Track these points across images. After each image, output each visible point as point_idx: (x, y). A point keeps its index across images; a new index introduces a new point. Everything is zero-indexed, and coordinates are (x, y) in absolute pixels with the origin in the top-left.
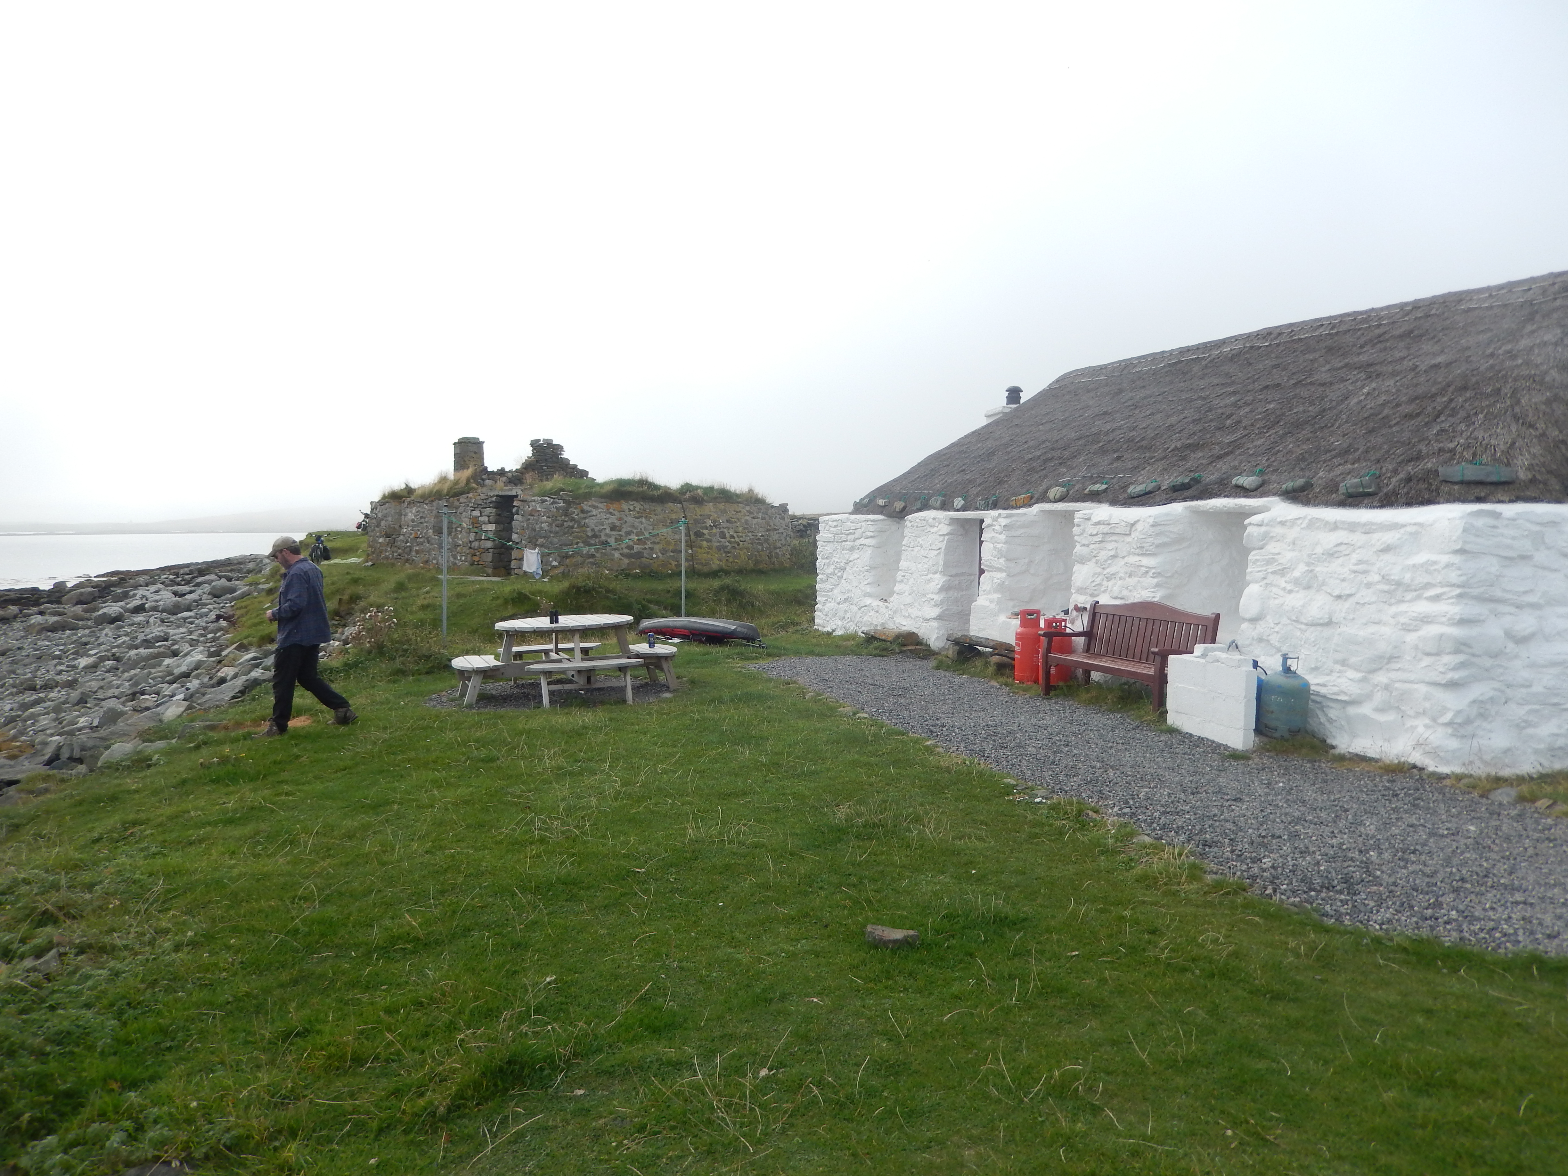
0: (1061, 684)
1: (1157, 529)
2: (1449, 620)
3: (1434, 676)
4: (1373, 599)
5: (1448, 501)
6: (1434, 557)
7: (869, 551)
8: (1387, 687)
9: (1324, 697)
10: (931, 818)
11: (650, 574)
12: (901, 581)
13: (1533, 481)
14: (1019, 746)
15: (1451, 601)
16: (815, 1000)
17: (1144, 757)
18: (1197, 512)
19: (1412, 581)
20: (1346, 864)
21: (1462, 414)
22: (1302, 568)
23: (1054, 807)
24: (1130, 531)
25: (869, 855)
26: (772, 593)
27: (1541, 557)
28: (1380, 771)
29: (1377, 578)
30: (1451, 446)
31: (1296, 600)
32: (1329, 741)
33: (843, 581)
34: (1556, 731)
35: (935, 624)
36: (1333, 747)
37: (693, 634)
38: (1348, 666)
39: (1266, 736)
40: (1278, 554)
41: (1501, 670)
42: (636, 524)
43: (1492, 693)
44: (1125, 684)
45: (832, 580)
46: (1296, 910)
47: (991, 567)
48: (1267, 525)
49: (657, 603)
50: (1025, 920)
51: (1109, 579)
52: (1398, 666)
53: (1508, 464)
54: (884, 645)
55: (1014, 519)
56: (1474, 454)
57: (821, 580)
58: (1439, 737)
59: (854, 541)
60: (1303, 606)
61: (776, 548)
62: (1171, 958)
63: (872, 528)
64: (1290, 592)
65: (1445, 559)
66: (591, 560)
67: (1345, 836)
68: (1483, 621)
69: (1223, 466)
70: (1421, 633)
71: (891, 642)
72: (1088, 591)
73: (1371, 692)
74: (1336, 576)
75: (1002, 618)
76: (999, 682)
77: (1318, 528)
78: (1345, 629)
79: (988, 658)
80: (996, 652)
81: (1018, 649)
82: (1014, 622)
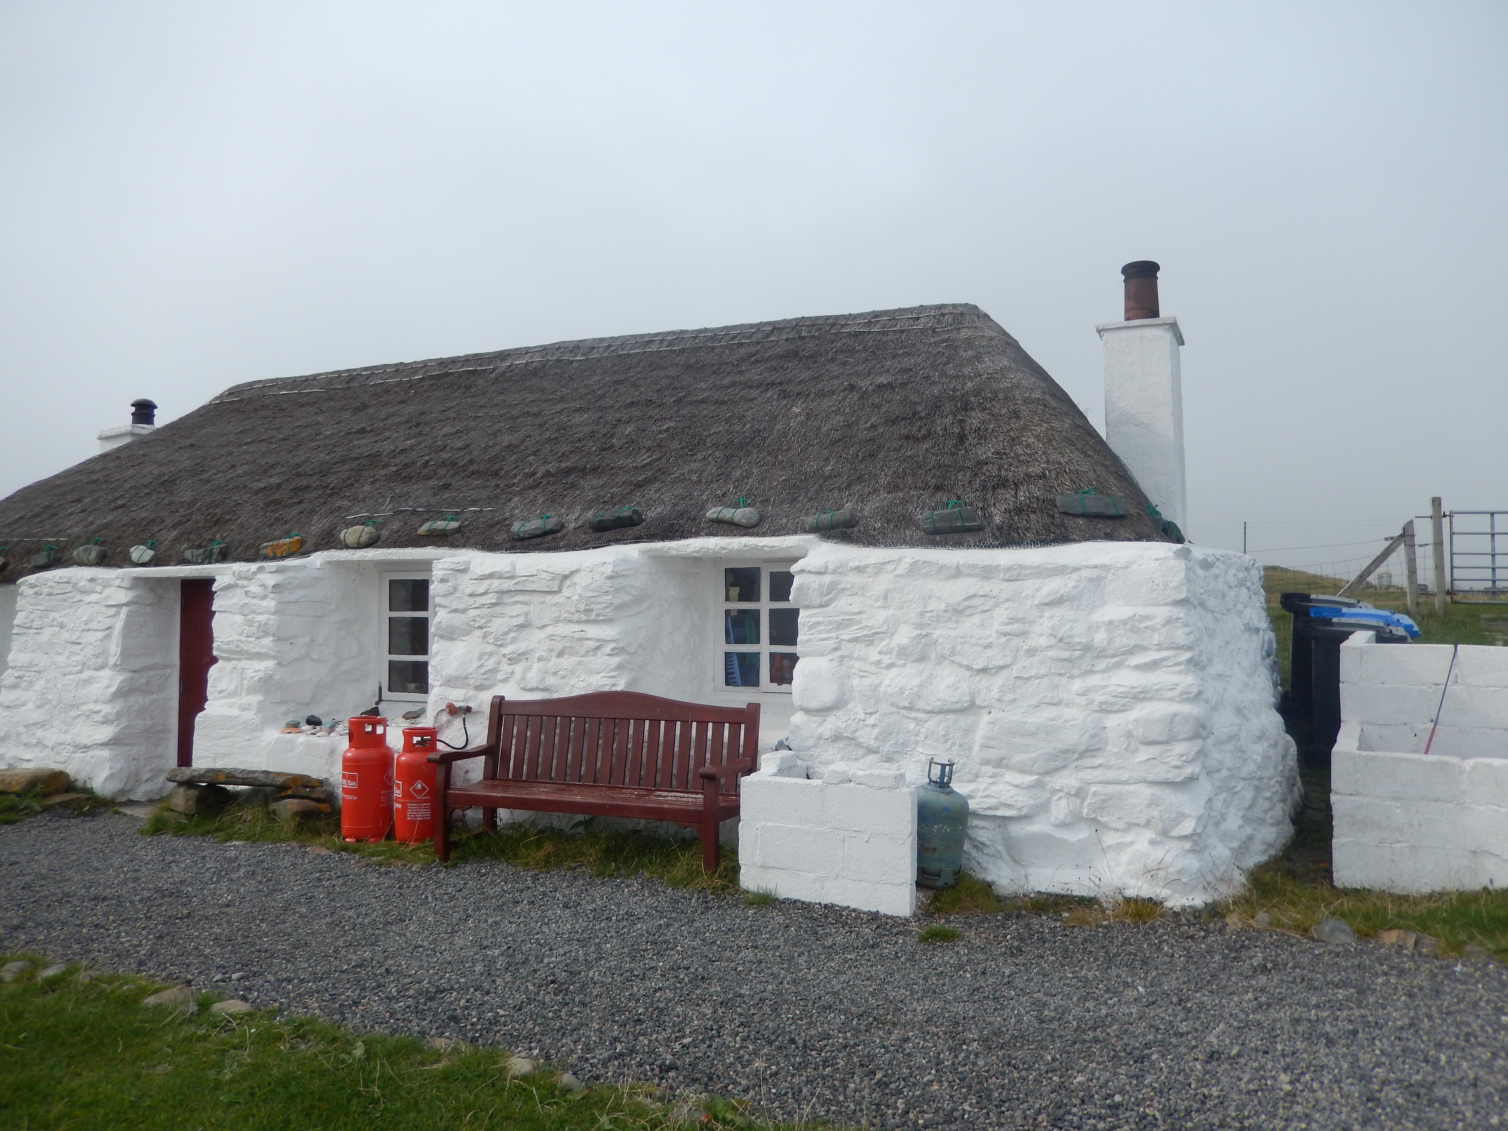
1: (617, 582)
2: (1181, 694)
3: (1161, 773)
4: (1043, 671)
6: (1142, 611)
8: (1077, 793)
12: (15, 686)
15: (1176, 668)
19: (1109, 644)
22: (908, 632)
24: (560, 586)
29: (1046, 641)
31: (903, 678)
35: (106, 753)
38: (1007, 767)
40: (860, 613)
47: (237, 652)
48: (834, 572)
51: (514, 660)
52: (1098, 761)
54: (7, 802)
55: (284, 574)
58: (1179, 857)
60: (921, 686)
64: (890, 666)
65: (1162, 612)
70: (1135, 714)
71: (18, 795)
72: (471, 682)
73: (1049, 801)
74: (974, 640)
75: (273, 734)
76: (323, 845)
77: (925, 575)
78: (1001, 714)
79: (266, 804)
80: (289, 792)
81: (352, 785)
82: (301, 738)
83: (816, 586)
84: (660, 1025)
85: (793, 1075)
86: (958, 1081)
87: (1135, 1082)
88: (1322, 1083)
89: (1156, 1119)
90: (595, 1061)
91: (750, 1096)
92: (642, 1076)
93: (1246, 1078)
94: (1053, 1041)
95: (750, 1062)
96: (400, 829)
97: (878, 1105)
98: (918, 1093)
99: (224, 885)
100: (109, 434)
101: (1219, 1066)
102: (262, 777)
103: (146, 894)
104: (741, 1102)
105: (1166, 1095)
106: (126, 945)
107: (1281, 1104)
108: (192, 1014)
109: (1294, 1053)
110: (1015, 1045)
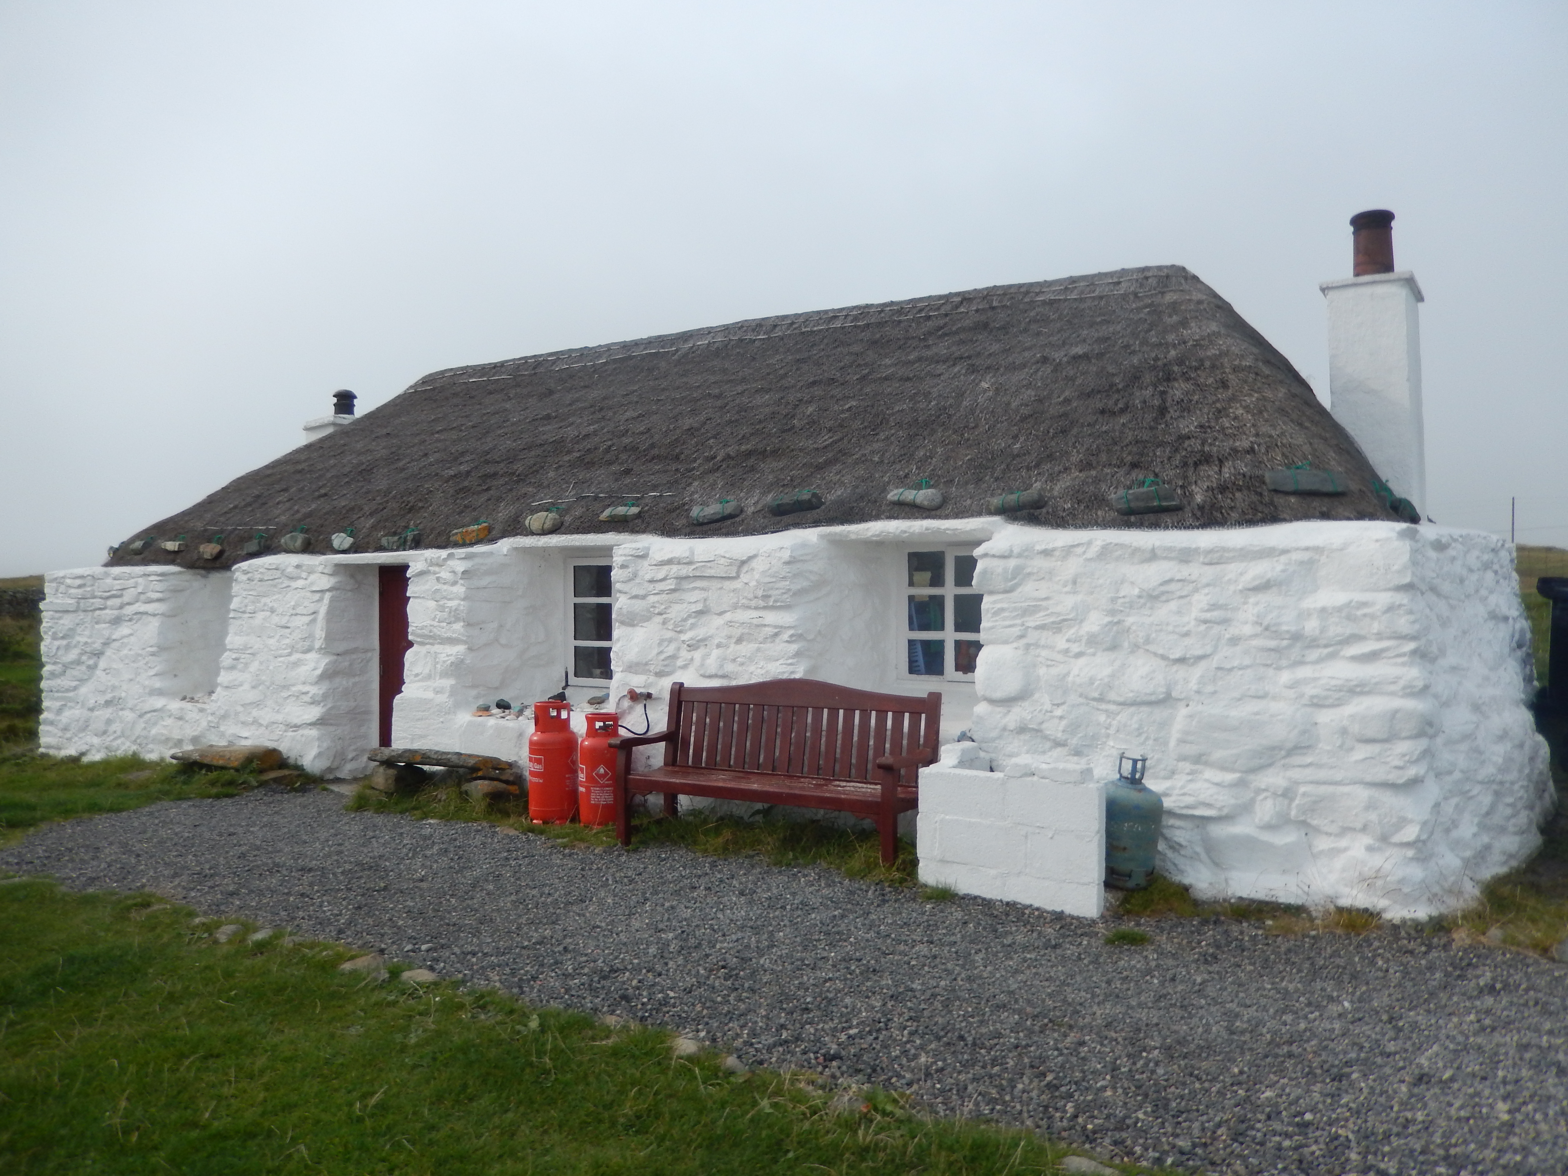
1: (793, 568)
2: (1404, 688)
3: (1380, 773)
4: (1247, 661)
7: (154, 623)
8: (1284, 793)
12: (232, 668)
13: (1361, 492)
19: (1322, 632)
22: (1098, 619)
24: (738, 571)
29: (1251, 629)
31: (1093, 667)
33: (100, 673)
35: (314, 732)
38: (1206, 764)
40: (1047, 599)
45: (75, 673)
47: (429, 637)
48: (1019, 556)
51: (692, 648)
52: (1309, 760)
54: (225, 776)
57: (51, 673)
58: (1400, 865)
59: (121, 608)
60: (1112, 676)
63: (159, 586)
64: (1079, 655)
65: (1381, 598)
70: (1351, 709)
71: (237, 770)
72: (652, 668)
73: (1252, 801)
74: (1170, 628)
75: (465, 717)
76: (512, 826)
77: (1118, 559)
78: (1200, 708)
79: (459, 785)
80: (480, 774)
81: (538, 768)
82: (491, 722)
83: (1000, 570)
84: (827, 1015)
85: (959, 1072)
86: (1133, 1089)
87: (1329, 1101)
88: (1546, 1115)
89: (1350, 1141)
90: (760, 1046)
91: (913, 1089)
92: (805, 1064)
93: (1457, 1104)
94: (1242, 1053)
95: (916, 1057)
96: (584, 812)
97: (1046, 1107)
98: (1090, 1098)
99: (419, 860)
100: (313, 425)
101: (1428, 1090)
102: (454, 759)
103: (348, 867)
104: (902, 1095)
105: (1363, 1116)
106: (328, 914)
107: (1495, 1134)
108: (383, 981)
109: (1517, 1081)
110: (1200, 1055)
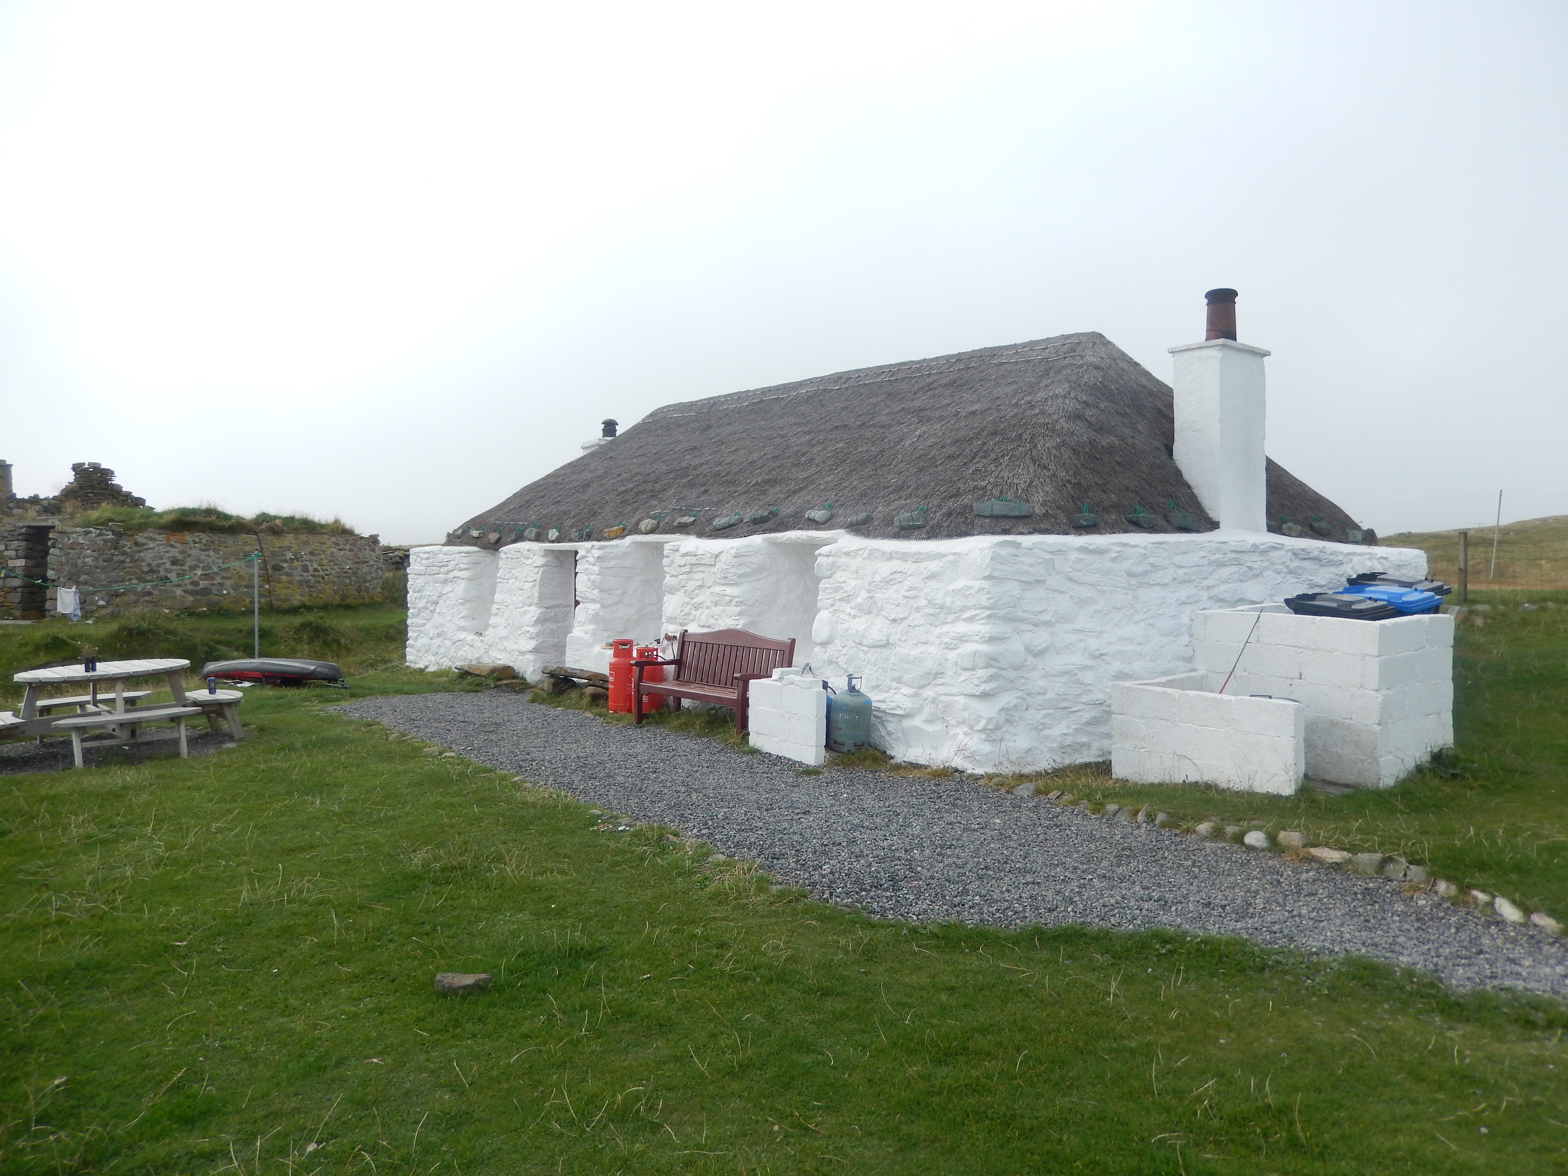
0: (653, 711)
1: (739, 560)
2: (981, 638)
3: (970, 689)
4: (922, 622)
5: (980, 533)
6: (969, 583)
7: (463, 584)
8: (934, 701)
9: (884, 712)
10: (512, 856)
11: (219, 612)
12: (496, 614)
13: (1046, 515)
14: (609, 776)
15: (982, 621)
16: (375, 1060)
17: (727, 778)
18: (774, 543)
19: (953, 605)
20: (894, 863)
21: (993, 456)
22: (864, 594)
23: (636, 835)
24: (715, 562)
25: (445, 900)
26: (361, 630)
27: (1052, 581)
28: (928, 776)
29: (924, 602)
30: (983, 484)
31: (858, 625)
32: (888, 752)
33: (436, 615)
34: (1066, 731)
35: (531, 657)
36: (892, 758)
37: (266, 677)
38: (903, 683)
39: (836, 751)
40: (844, 582)
41: (1023, 681)
42: (202, 557)
43: (1016, 701)
44: (712, 709)
45: (425, 615)
46: (848, 910)
47: (585, 598)
48: (834, 555)
49: (227, 644)
50: (600, 949)
51: (696, 608)
52: (943, 681)
53: (1027, 501)
54: (477, 680)
55: (607, 550)
56: (1001, 492)
57: (413, 614)
58: (976, 743)
59: (447, 573)
60: (865, 630)
61: (366, 582)
62: (736, 969)
63: (466, 560)
64: (854, 617)
65: (977, 584)
66: (147, 598)
67: (895, 838)
68: (1008, 638)
69: (797, 501)
70: (960, 651)
71: (486, 677)
72: (677, 620)
73: (921, 705)
74: (892, 601)
75: (596, 649)
77: (877, 558)
78: (899, 649)
79: (582, 689)
80: (593, 683)
81: (612, 679)
83: (827, 564)
100: (587, 444)
108: (434, 754)
